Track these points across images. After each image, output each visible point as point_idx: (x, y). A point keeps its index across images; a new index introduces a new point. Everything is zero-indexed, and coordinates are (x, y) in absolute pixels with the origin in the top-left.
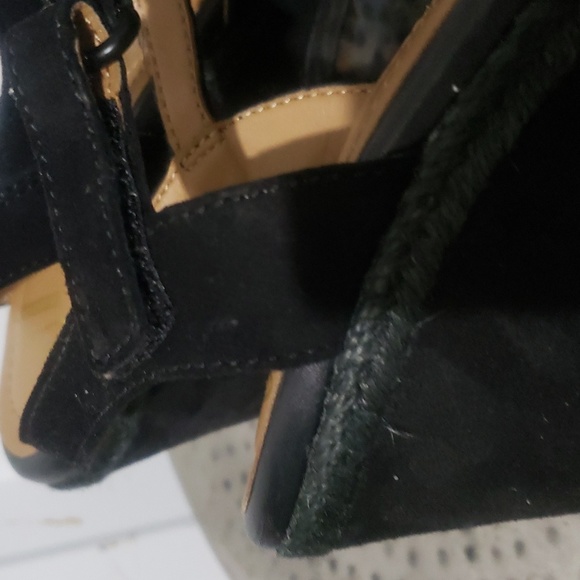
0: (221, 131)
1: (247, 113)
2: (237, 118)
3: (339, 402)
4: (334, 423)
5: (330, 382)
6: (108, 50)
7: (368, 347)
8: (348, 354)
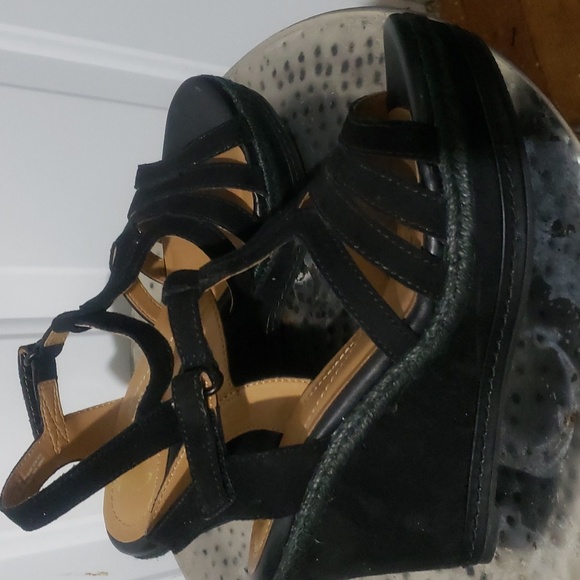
0: (238, 391)
1: (251, 385)
2: (246, 386)
3: (297, 530)
4: (294, 539)
5: (293, 522)
6: (213, 391)
7: (309, 510)
8: (301, 512)
